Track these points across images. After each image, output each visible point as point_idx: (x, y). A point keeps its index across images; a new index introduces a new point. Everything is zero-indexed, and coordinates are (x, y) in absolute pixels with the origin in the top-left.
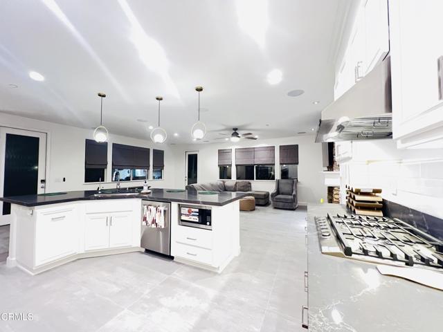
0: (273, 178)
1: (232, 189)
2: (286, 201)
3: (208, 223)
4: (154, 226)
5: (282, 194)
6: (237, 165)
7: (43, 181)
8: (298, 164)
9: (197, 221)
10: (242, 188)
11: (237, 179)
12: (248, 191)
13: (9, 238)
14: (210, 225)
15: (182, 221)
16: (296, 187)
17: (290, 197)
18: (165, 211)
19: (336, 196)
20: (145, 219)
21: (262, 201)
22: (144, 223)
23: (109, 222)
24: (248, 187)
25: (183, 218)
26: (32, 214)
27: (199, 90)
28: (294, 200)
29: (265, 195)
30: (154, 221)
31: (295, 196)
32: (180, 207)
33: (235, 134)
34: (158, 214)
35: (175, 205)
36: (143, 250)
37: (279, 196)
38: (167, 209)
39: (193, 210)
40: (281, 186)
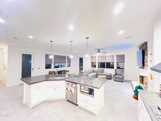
0: (113, 68)
1: (97, 72)
2: (119, 78)
3: (92, 95)
4: (70, 92)
5: (118, 75)
6: (98, 62)
7: (33, 69)
8: (124, 62)
9: (88, 93)
10: (101, 72)
11: (98, 68)
12: (103, 73)
13: (23, 89)
14: (93, 95)
15: (81, 91)
16: (124, 73)
17: (121, 77)
18: (75, 87)
19: (146, 81)
20: (67, 89)
21: (109, 77)
22: (67, 91)
23: (55, 89)
24: (103, 71)
25: (82, 90)
26: (30, 87)
27: (87, 38)
28: (123, 78)
29: (110, 75)
30: (71, 91)
31: (123, 77)
32: (80, 86)
33: (99, 52)
34: (72, 88)
35: (78, 85)
36: (66, 100)
37: (116, 76)
38: (75, 86)
39: (86, 88)
40: (117, 72)
